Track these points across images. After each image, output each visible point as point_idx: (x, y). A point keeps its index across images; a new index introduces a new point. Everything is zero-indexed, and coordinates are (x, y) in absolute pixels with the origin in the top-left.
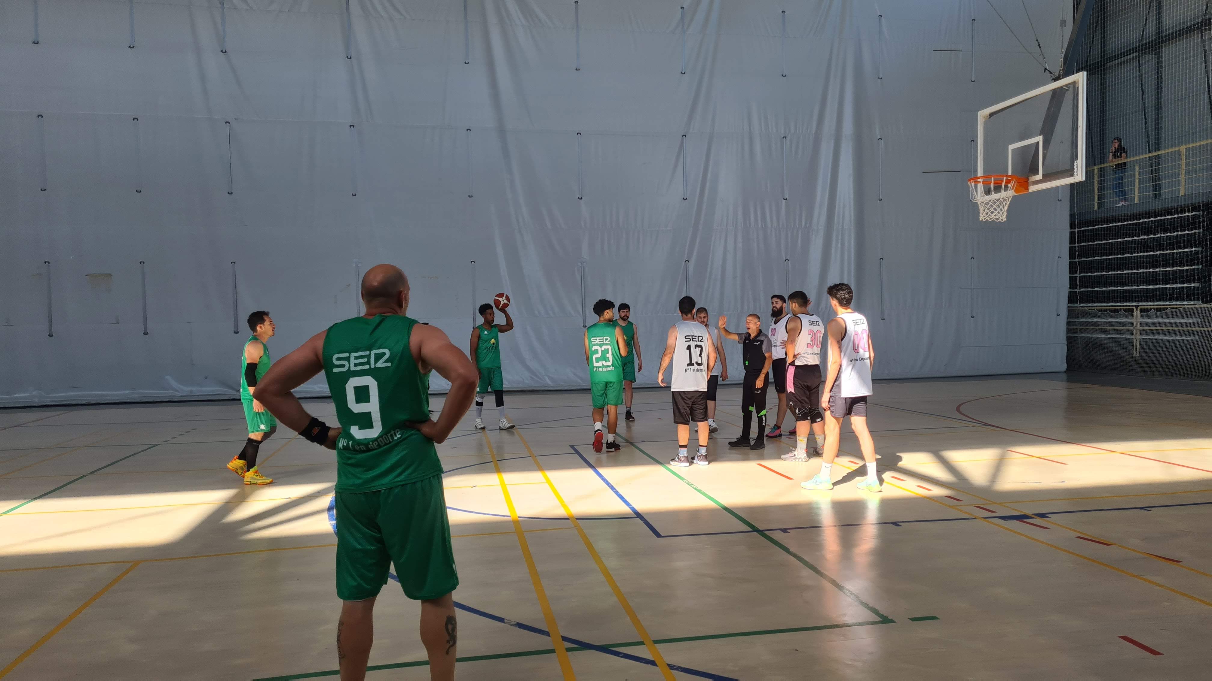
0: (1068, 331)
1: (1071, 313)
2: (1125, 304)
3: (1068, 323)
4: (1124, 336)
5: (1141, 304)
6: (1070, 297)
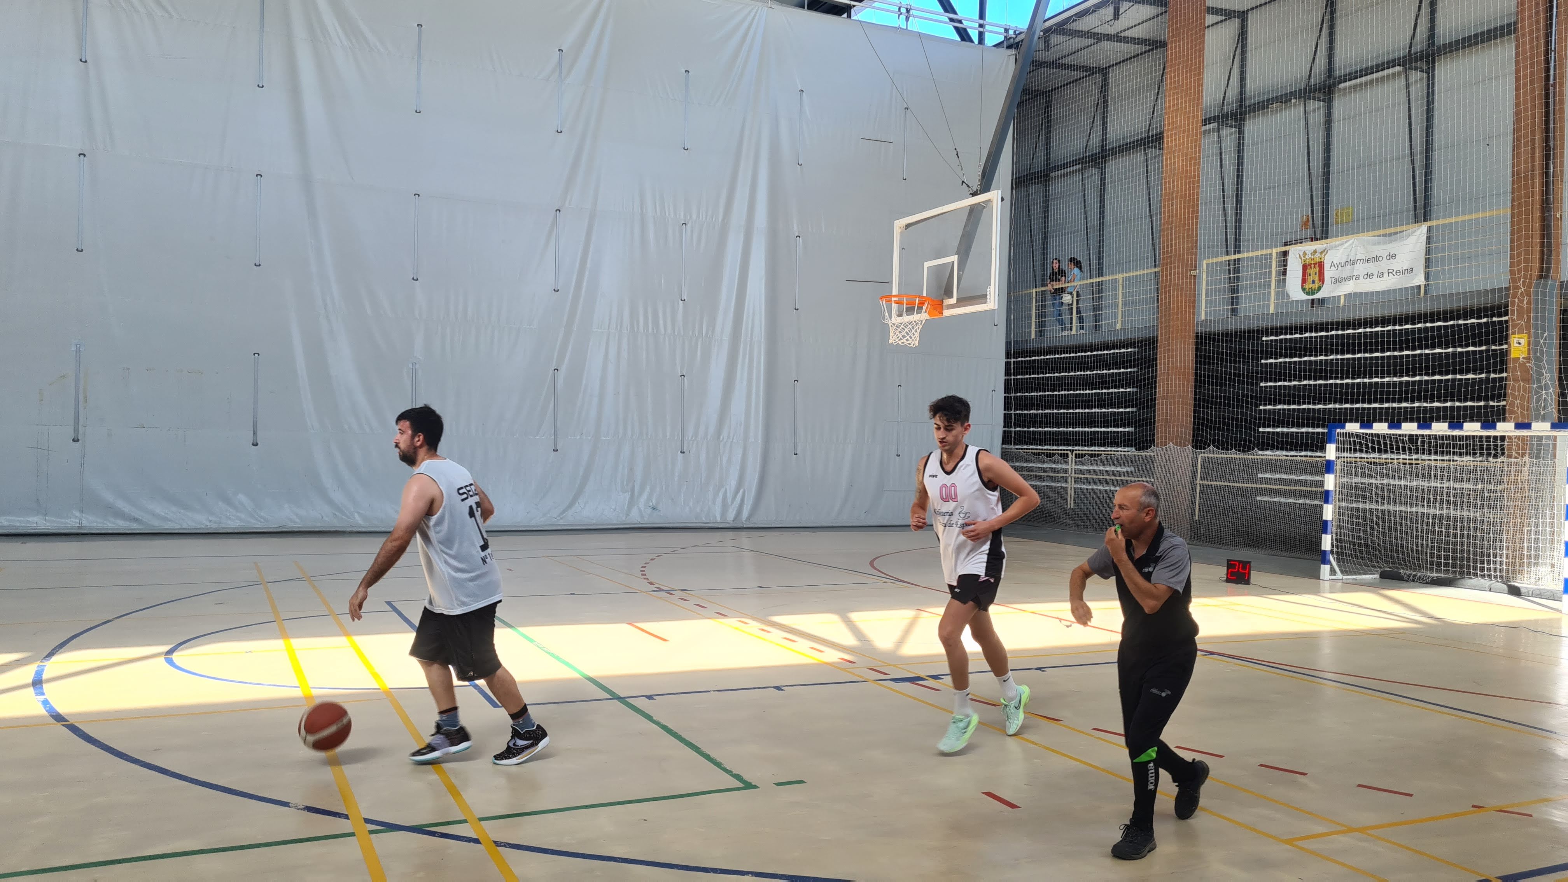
2: (1060, 448)
4: (1057, 485)
5: (1076, 448)
6: (1004, 437)
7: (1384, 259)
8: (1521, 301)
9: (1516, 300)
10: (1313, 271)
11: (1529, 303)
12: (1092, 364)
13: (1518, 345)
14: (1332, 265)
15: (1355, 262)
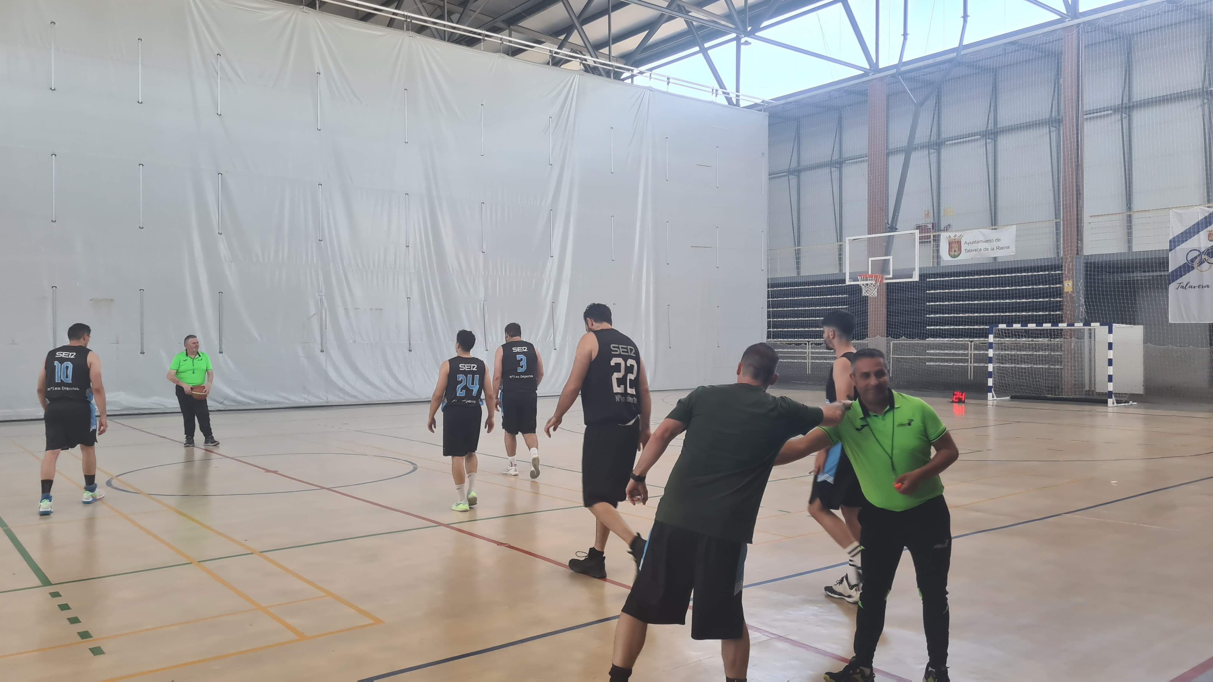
2: (800, 340)
4: (800, 361)
5: (811, 340)
6: (768, 334)
7: (994, 240)
8: (1069, 265)
9: (1067, 265)
10: (955, 246)
11: (1073, 266)
12: (820, 292)
13: (1068, 286)
14: (966, 243)
15: (978, 242)
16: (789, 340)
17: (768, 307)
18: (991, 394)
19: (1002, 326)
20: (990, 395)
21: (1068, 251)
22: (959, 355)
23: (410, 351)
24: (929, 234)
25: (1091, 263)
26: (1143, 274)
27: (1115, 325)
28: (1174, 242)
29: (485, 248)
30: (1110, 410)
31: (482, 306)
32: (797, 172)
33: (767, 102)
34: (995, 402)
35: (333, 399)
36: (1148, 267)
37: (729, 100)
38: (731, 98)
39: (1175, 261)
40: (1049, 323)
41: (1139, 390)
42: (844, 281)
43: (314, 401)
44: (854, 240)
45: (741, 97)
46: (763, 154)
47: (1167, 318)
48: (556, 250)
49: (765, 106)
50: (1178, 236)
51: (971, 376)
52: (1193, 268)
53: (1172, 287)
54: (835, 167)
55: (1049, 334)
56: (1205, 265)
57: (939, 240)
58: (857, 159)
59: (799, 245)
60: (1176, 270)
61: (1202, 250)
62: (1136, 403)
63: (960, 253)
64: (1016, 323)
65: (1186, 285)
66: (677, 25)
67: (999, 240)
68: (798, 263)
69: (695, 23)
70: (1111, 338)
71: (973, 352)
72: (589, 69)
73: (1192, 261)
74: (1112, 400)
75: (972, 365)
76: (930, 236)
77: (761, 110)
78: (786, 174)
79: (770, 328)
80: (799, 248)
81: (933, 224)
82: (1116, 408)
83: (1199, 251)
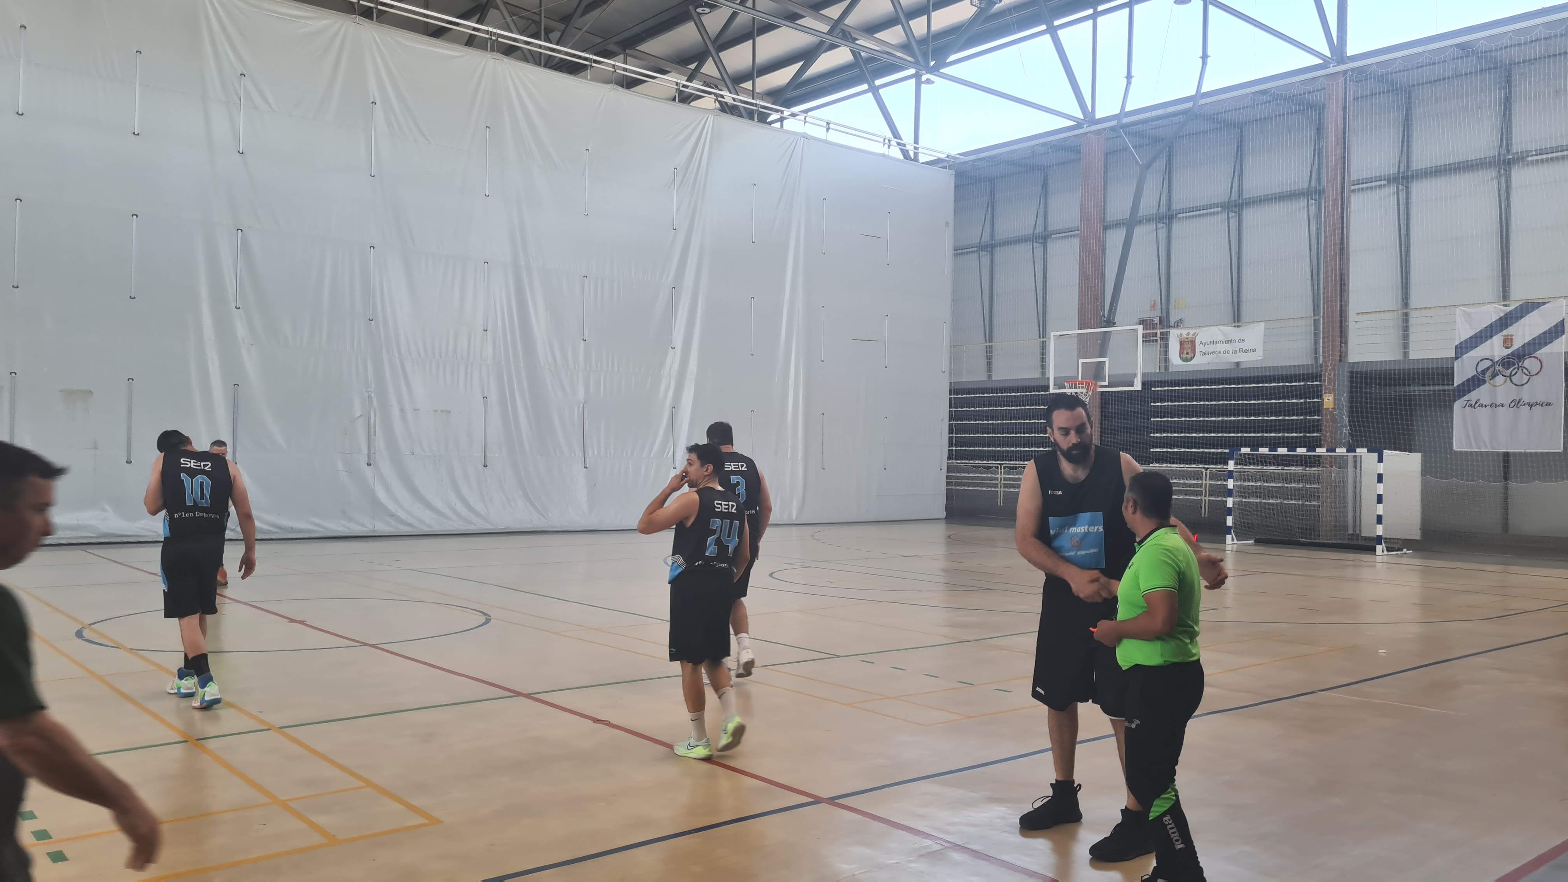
0: (948, 484)
1: (950, 469)
2: (990, 462)
3: (948, 477)
4: (989, 489)
5: (1004, 462)
6: (949, 454)
7: (1237, 341)
8: (1330, 375)
9: (1327, 374)
10: (1188, 346)
11: (1334, 375)
12: (1017, 402)
13: (1328, 401)
14: (1201, 343)
15: (1217, 342)
16: (977, 462)
17: (950, 419)
18: (1231, 536)
19: (1245, 450)
20: (1229, 537)
21: (1329, 356)
22: (1190, 485)
23: (485, 466)
24: (1155, 331)
25: (1357, 372)
26: (1422, 388)
27: (1386, 452)
28: (1461, 348)
29: (586, 334)
30: (1379, 559)
31: (581, 409)
32: (990, 247)
33: (954, 158)
34: (1235, 546)
35: (381, 527)
36: (1428, 379)
37: (905, 153)
38: (907, 151)
39: (1462, 372)
40: (1304, 447)
41: (1415, 534)
42: (1047, 388)
43: (357, 530)
44: (1060, 335)
45: (920, 150)
46: (947, 223)
47: (1451, 444)
48: (678, 341)
49: (951, 163)
50: (1466, 341)
51: (1205, 513)
52: (1484, 382)
53: (1458, 405)
54: (1039, 243)
55: (1303, 462)
56: (1499, 379)
57: (1167, 339)
58: (1065, 233)
59: (991, 340)
60: (1463, 384)
61: (1496, 359)
62: (1411, 551)
63: (1194, 355)
64: (1262, 447)
65: (1476, 403)
66: (841, 56)
67: (1242, 341)
68: (989, 364)
69: (863, 54)
70: (1381, 468)
71: (1208, 482)
72: (726, 109)
73: (1484, 372)
74: (1381, 546)
75: (1207, 498)
76: (1157, 333)
77: (945, 167)
78: (976, 249)
79: (953, 447)
80: (991, 344)
81: (1160, 317)
82: (1386, 557)
83: (1491, 360)
